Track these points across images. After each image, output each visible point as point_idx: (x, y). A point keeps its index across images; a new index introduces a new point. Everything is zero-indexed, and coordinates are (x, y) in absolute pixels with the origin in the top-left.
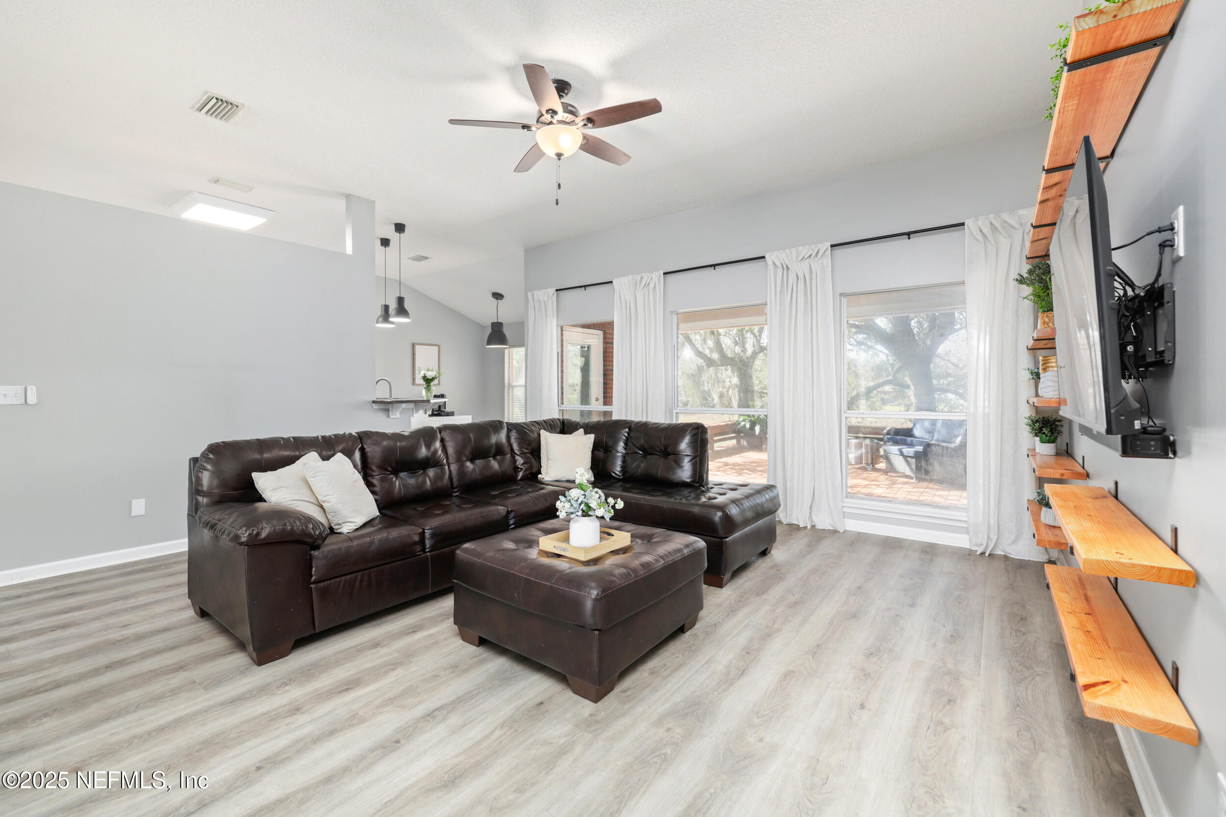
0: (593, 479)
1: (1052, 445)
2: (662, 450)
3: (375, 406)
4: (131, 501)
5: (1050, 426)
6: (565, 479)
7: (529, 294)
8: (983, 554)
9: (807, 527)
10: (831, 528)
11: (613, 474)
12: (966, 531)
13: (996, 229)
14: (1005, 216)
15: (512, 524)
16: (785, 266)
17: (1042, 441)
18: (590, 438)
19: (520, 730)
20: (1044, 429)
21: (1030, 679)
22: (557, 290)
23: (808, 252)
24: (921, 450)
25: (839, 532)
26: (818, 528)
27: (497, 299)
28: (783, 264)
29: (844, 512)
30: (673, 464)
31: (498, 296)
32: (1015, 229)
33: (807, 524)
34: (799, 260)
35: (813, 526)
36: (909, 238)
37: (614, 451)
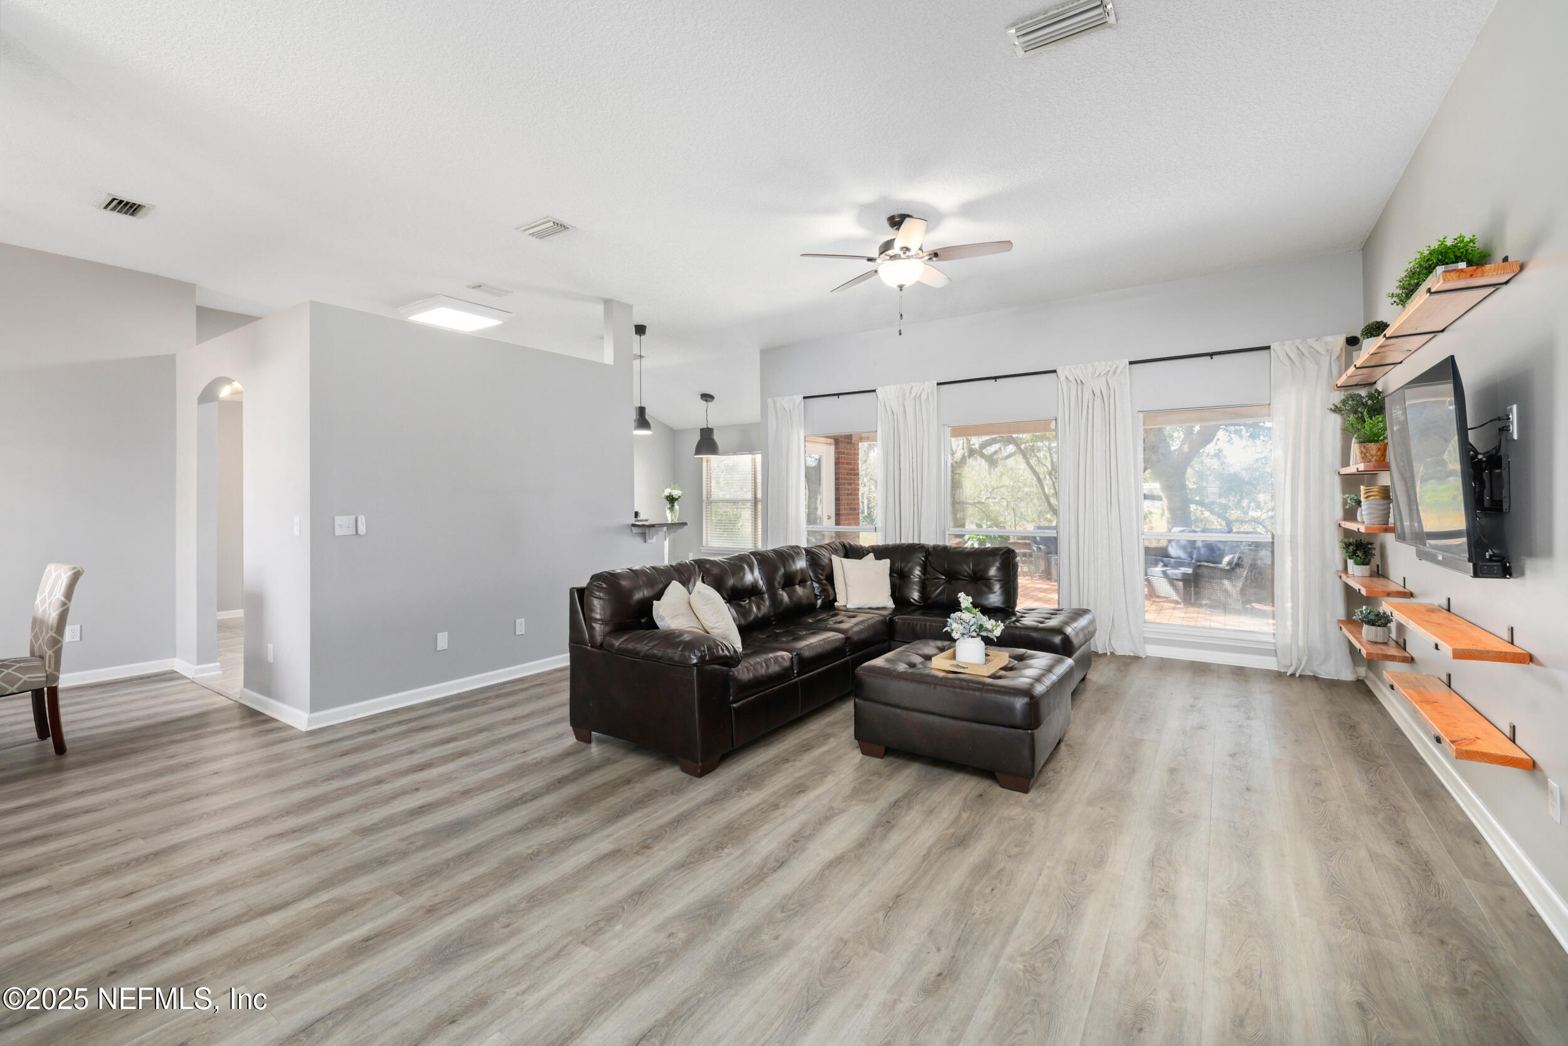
0: (894, 606)
1: (1367, 567)
2: (968, 573)
3: (635, 530)
4: (436, 636)
5: (1364, 549)
6: (867, 607)
7: (769, 400)
8: (1293, 675)
9: (1106, 654)
10: (1132, 654)
11: (912, 600)
12: (1275, 653)
13: (1303, 353)
14: (1311, 341)
15: (848, 652)
16: (1079, 382)
17: (1356, 563)
18: (886, 563)
19: (981, 812)
20: (1358, 552)
21: (1375, 768)
22: (804, 398)
23: (1104, 369)
24: (1191, 572)
25: (1141, 658)
26: (1118, 654)
27: (706, 401)
28: (1078, 380)
29: (1144, 638)
30: (985, 589)
31: (707, 397)
32: (1321, 354)
33: (1106, 649)
34: (1096, 375)
35: (1112, 653)
36: (1212, 358)
37: (912, 577)
